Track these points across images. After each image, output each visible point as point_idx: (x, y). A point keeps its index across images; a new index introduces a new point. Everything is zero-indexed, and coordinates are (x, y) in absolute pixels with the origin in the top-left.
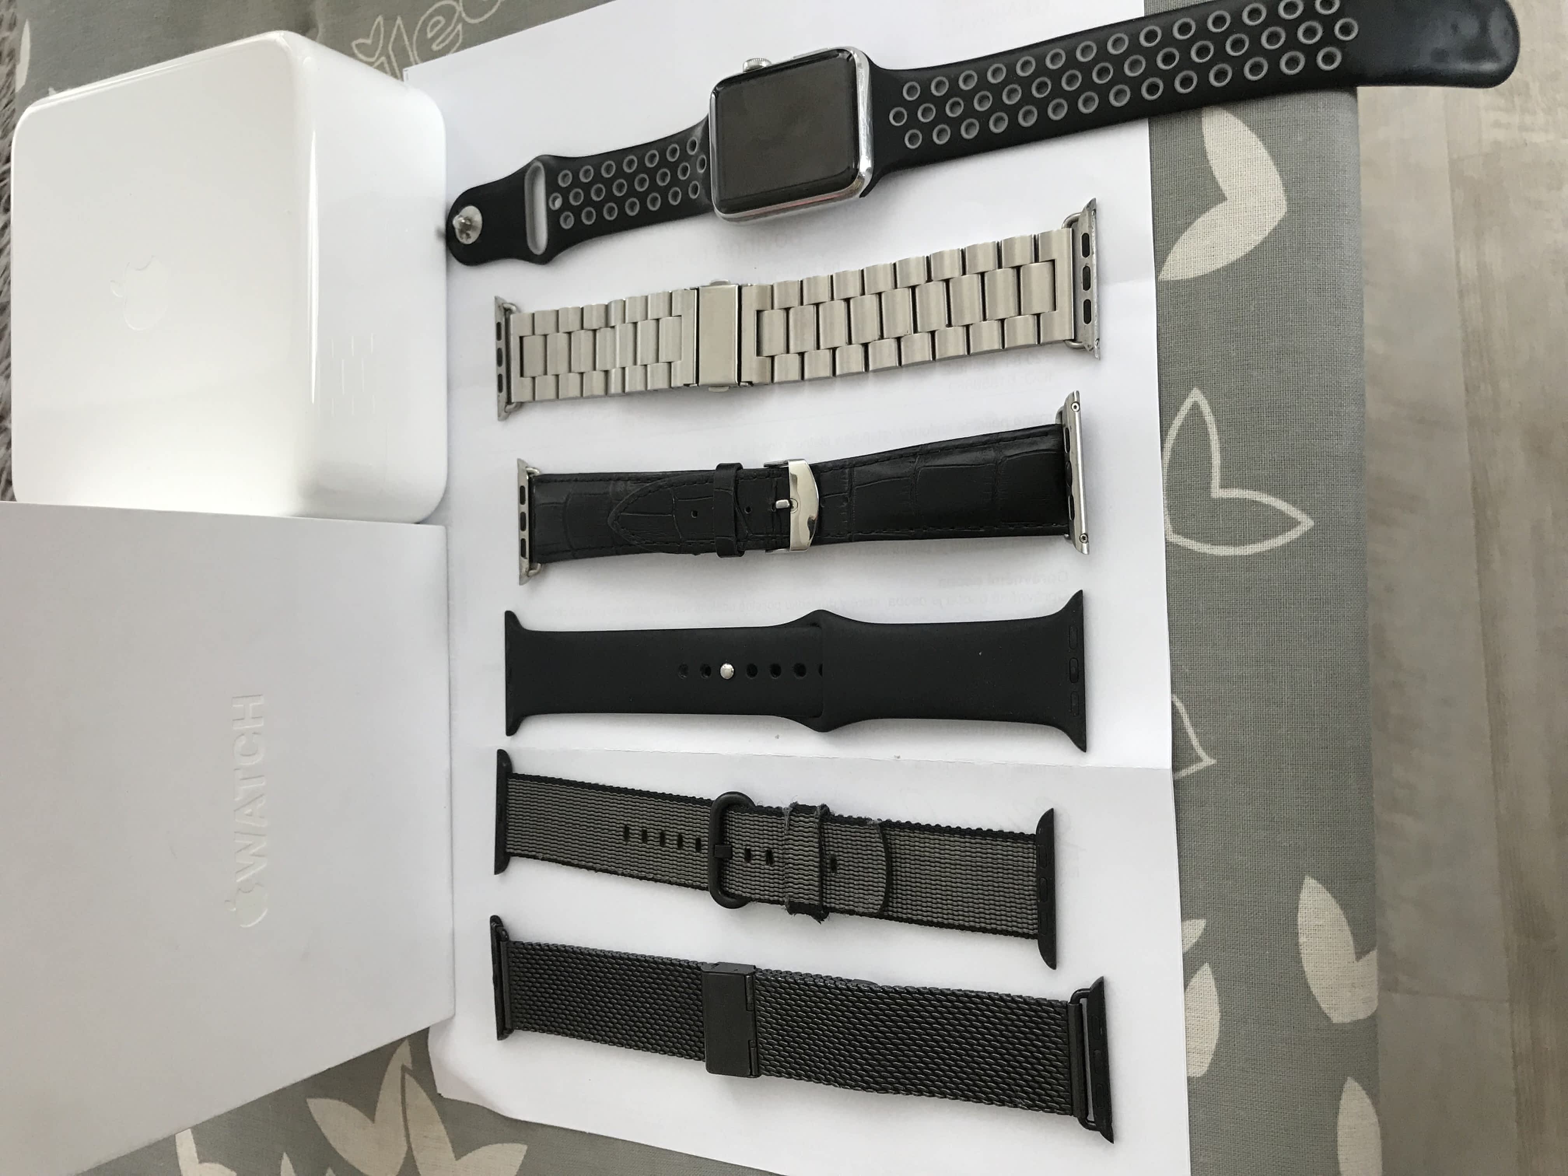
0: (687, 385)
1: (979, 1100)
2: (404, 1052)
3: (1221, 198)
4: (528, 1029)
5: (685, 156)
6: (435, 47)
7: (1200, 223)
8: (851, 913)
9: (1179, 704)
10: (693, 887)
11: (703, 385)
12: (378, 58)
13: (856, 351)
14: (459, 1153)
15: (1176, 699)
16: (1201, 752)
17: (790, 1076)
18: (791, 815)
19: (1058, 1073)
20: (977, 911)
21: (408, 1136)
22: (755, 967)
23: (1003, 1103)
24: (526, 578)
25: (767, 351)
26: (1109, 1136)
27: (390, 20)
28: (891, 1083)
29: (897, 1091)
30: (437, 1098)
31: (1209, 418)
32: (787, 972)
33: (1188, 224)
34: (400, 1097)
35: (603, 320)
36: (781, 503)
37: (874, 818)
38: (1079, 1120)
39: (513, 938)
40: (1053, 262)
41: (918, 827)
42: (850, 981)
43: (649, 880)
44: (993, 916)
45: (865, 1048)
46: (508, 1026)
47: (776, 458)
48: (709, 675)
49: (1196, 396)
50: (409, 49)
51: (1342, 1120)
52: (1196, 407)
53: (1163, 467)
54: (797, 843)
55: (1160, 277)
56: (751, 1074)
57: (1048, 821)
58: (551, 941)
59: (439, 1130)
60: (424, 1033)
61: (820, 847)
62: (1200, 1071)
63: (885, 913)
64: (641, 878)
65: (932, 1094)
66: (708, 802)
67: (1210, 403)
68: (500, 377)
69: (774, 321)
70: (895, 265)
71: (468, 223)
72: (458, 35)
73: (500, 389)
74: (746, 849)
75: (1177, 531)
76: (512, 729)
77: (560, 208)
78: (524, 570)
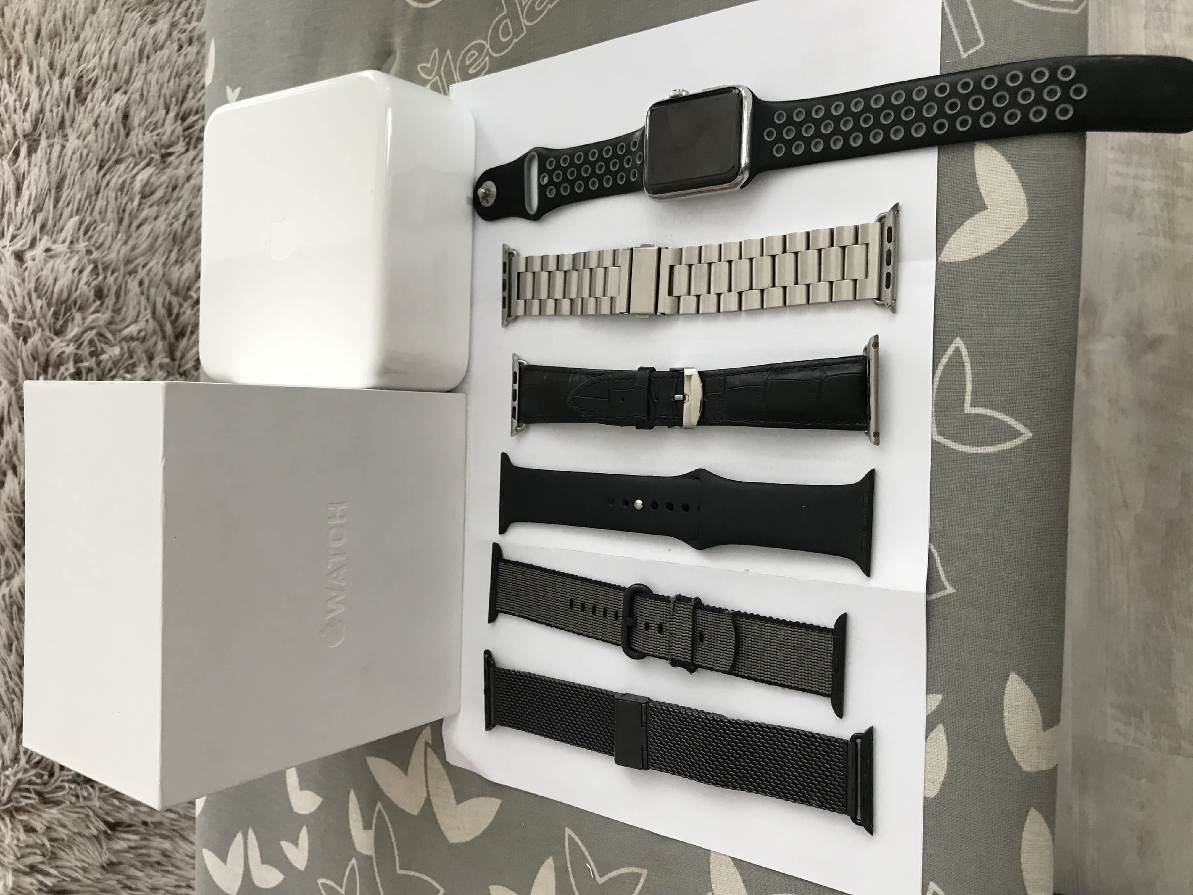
0: (622, 313)
1: (787, 799)
2: (427, 732)
3: (984, 207)
4: (505, 725)
5: (629, 152)
6: (471, 71)
7: (969, 223)
8: (712, 669)
9: (933, 550)
10: (612, 643)
11: (633, 314)
12: (434, 77)
13: (734, 297)
14: (459, 801)
15: (932, 547)
16: (946, 583)
17: (667, 771)
18: (675, 602)
19: (839, 786)
20: (793, 675)
21: (427, 787)
22: (649, 699)
23: (802, 802)
24: (515, 432)
25: (676, 293)
26: (870, 830)
27: (442, 53)
28: (731, 782)
29: (735, 788)
30: (446, 764)
31: (966, 359)
32: (669, 704)
33: (961, 224)
34: (423, 761)
35: (571, 265)
36: (678, 397)
37: (730, 609)
38: (851, 818)
39: (498, 666)
40: (867, 245)
41: (758, 618)
42: (709, 713)
43: (584, 635)
44: (803, 680)
45: (716, 758)
46: (492, 722)
47: (677, 366)
48: (627, 505)
49: (958, 342)
50: (454, 71)
51: (1026, 835)
52: (957, 350)
53: (933, 390)
54: (678, 621)
55: (940, 259)
56: (643, 768)
57: (843, 621)
58: (522, 670)
59: (446, 785)
60: (441, 721)
61: (693, 625)
62: (933, 793)
63: (734, 671)
64: (580, 634)
65: (757, 792)
66: (623, 589)
67: (967, 348)
68: (504, 298)
69: (681, 272)
70: (762, 240)
71: (487, 192)
72: (486, 63)
73: (504, 307)
74: (645, 622)
75: (939, 434)
76: (503, 530)
77: (547, 184)
78: (514, 427)
